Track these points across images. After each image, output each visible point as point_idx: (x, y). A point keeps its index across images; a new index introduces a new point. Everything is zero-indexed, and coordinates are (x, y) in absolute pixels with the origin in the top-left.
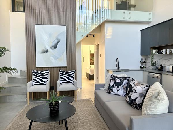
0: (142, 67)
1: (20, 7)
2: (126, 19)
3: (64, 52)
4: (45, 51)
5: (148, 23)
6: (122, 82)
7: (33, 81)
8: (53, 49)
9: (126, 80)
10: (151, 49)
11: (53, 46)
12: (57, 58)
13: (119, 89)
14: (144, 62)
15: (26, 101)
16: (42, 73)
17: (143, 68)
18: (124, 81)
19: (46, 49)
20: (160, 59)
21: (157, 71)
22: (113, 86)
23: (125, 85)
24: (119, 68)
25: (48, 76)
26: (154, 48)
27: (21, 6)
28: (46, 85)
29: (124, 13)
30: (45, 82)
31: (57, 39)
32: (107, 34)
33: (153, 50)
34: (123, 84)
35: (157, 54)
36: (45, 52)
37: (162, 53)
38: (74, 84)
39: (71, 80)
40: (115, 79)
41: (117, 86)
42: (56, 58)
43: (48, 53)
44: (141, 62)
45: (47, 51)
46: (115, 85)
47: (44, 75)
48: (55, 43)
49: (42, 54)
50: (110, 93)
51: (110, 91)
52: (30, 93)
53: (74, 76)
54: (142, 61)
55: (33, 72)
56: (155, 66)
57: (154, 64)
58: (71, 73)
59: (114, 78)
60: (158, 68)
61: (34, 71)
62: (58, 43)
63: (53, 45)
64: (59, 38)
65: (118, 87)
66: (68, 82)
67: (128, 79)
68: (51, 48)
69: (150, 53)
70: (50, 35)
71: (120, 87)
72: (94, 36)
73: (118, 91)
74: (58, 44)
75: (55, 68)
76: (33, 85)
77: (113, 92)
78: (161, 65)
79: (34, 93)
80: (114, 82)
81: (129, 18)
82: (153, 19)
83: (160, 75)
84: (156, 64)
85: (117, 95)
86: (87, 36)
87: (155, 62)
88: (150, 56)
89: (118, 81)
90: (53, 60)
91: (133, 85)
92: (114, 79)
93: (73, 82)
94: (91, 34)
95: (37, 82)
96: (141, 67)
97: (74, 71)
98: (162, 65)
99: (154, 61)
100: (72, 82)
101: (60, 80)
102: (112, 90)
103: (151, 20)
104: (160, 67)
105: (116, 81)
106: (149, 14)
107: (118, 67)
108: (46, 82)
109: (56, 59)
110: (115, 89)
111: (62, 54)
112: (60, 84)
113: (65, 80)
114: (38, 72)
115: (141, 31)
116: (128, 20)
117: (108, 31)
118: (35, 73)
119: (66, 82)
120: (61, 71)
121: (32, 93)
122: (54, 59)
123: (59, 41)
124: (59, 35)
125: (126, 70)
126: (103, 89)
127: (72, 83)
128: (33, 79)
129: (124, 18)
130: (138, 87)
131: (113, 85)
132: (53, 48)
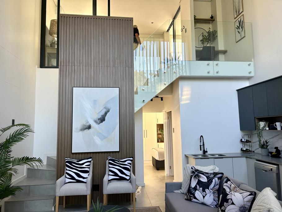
0: (245, 149)
1: (52, 60)
2: (211, 74)
3: (115, 128)
4: (86, 127)
5: (248, 78)
6: (210, 181)
7: (66, 177)
8: (99, 124)
9: (216, 179)
10: (256, 121)
11: (99, 119)
12: (105, 138)
13: (206, 195)
14: (246, 142)
15: (53, 210)
16: (81, 162)
17: (247, 151)
18: (214, 180)
19: (88, 124)
20: (273, 138)
21: (270, 157)
22: (195, 189)
23: (215, 188)
24: (205, 152)
25: (89, 168)
26: (261, 120)
27: (54, 58)
28: (86, 183)
29: (208, 65)
30: (84, 178)
31: (105, 108)
32: (183, 97)
33: (261, 123)
34: (212, 186)
35: (267, 129)
36: (86, 129)
37: (276, 129)
38: (130, 182)
39: (126, 175)
40: (199, 177)
41: (201, 189)
42: (103, 138)
43: (90, 129)
44: (241, 140)
45: (89, 127)
46: (198, 187)
47: (84, 166)
48: (102, 114)
49: (81, 132)
50: (190, 200)
51: (190, 197)
52: (60, 197)
53: (130, 167)
54: (243, 140)
55: (67, 162)
56: (265, 150)
57: (264, 146)
58: (126, 163)
59: (196, 173)
60: (271, 153)
61: (69, 159)
62: (106, 114)
63: (99, 117)
64: (109, 106)
65: (204, 191)
66: (122, 179)
67: (220, 175)
68: (95, 121)
69: (256, 127)
70: (95, 102)
71: (207, 190)
72: (162, 99)
73: (204, 197)
74: (106, 116)
75: (100, 154)
76: (66, 183)
77: (195, 198)
78: (276, 148)
79: (66, 197)
80: (197, 181)
81: (217, 73)
82: (255, 73)
83: (276, 166)
84: (267, 146)
85: (203, 204)
86: (152, 100)
87: (266, 142)
88: (255, 132)
89: (204, 179)
90: (97, 140)
91: (228, 190)
92: (197, 175)
93: (130, 178)
94: (158, 96)
95: (73, 178)
96: (242, 150)
97: (131, 159)
98: (278, 147)
99: (263, 140)
100: (128, 178)
101: (109, 175)
102: (194, 195)
103: (252, 75)
104: (274, 150)
105: (201, 179)
106: (249, 65)
107: (204, 150)
108: (87, 178)
109: (102, 140)
110: (198, 194)
111: (113, 132)
112: (109, 181)
113: (116, 175)
114: (75, 161)
115: (238, 90)
116: (216, 75)
117: (185, 93)
118: (70, 163)
119: (118, 178)
120: (110, 160)
121: (63, 196)
122: (99, 140)
123: (108, 111)
124: (108, 101)
125: (217, 156)
126: (179, 191)
127: (128, 180)
128: (67, 173)
129: (208, 73)
130: (236, 194)
131: (196, 186)
132: (99, 121)
